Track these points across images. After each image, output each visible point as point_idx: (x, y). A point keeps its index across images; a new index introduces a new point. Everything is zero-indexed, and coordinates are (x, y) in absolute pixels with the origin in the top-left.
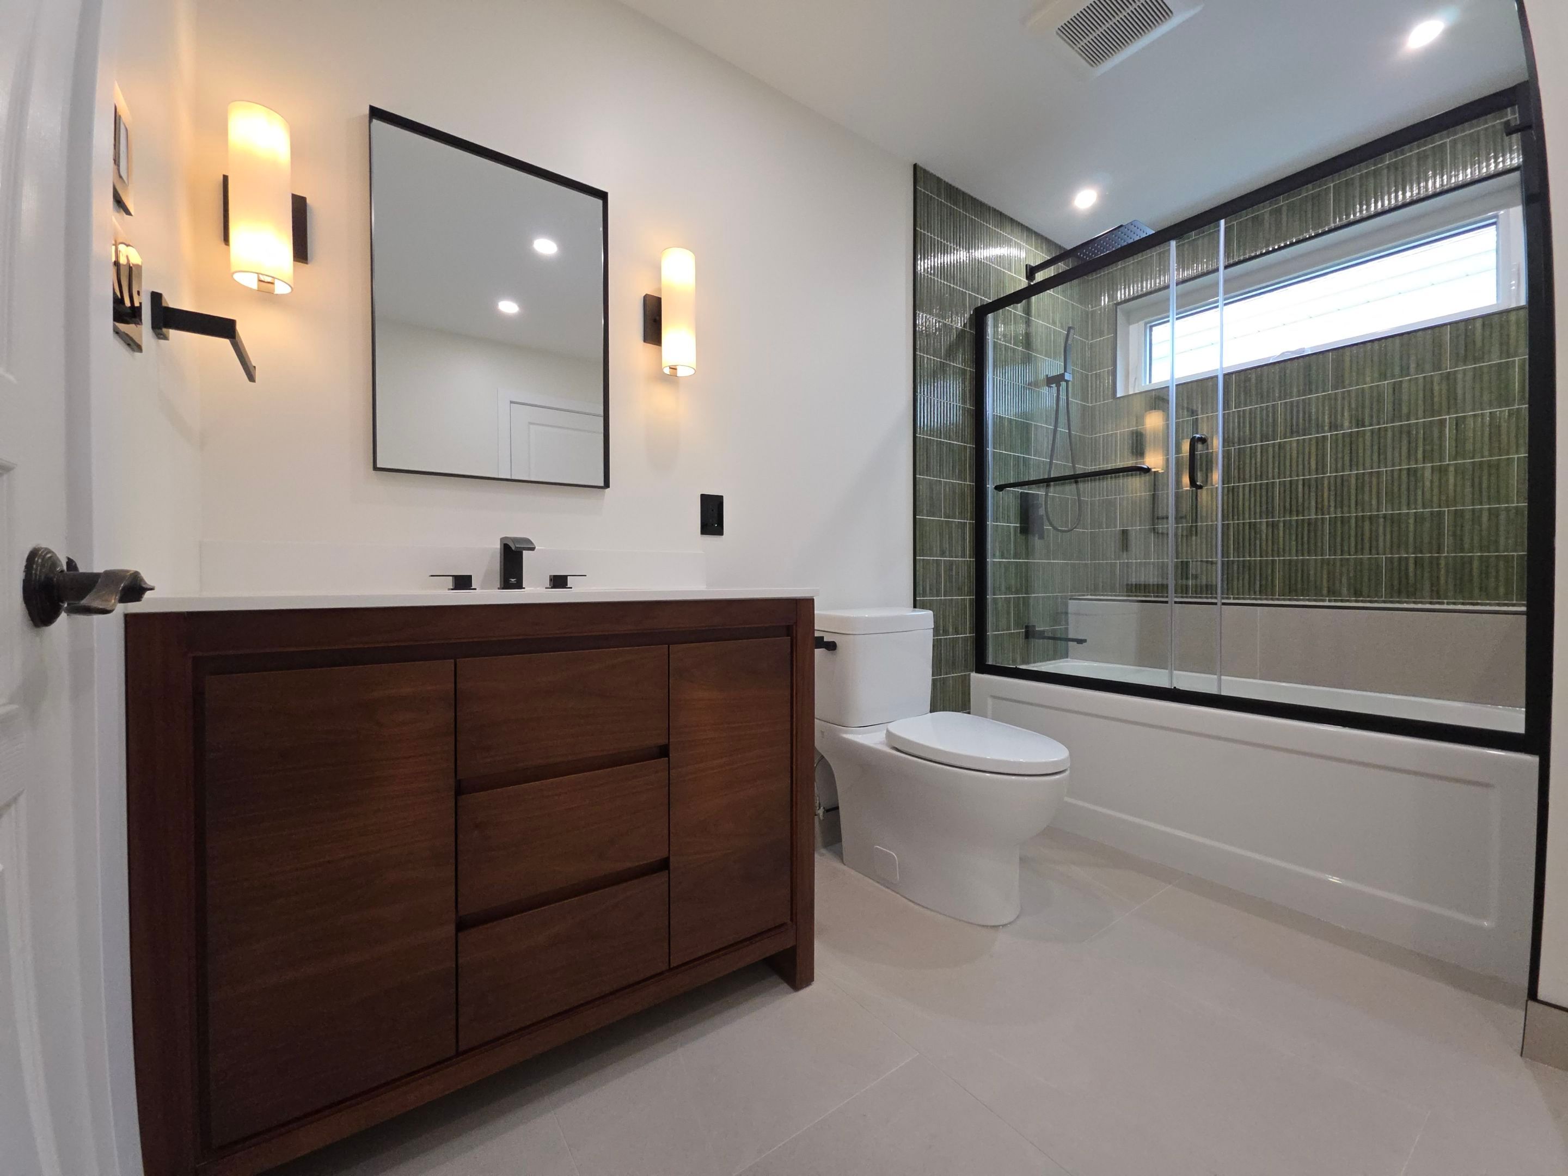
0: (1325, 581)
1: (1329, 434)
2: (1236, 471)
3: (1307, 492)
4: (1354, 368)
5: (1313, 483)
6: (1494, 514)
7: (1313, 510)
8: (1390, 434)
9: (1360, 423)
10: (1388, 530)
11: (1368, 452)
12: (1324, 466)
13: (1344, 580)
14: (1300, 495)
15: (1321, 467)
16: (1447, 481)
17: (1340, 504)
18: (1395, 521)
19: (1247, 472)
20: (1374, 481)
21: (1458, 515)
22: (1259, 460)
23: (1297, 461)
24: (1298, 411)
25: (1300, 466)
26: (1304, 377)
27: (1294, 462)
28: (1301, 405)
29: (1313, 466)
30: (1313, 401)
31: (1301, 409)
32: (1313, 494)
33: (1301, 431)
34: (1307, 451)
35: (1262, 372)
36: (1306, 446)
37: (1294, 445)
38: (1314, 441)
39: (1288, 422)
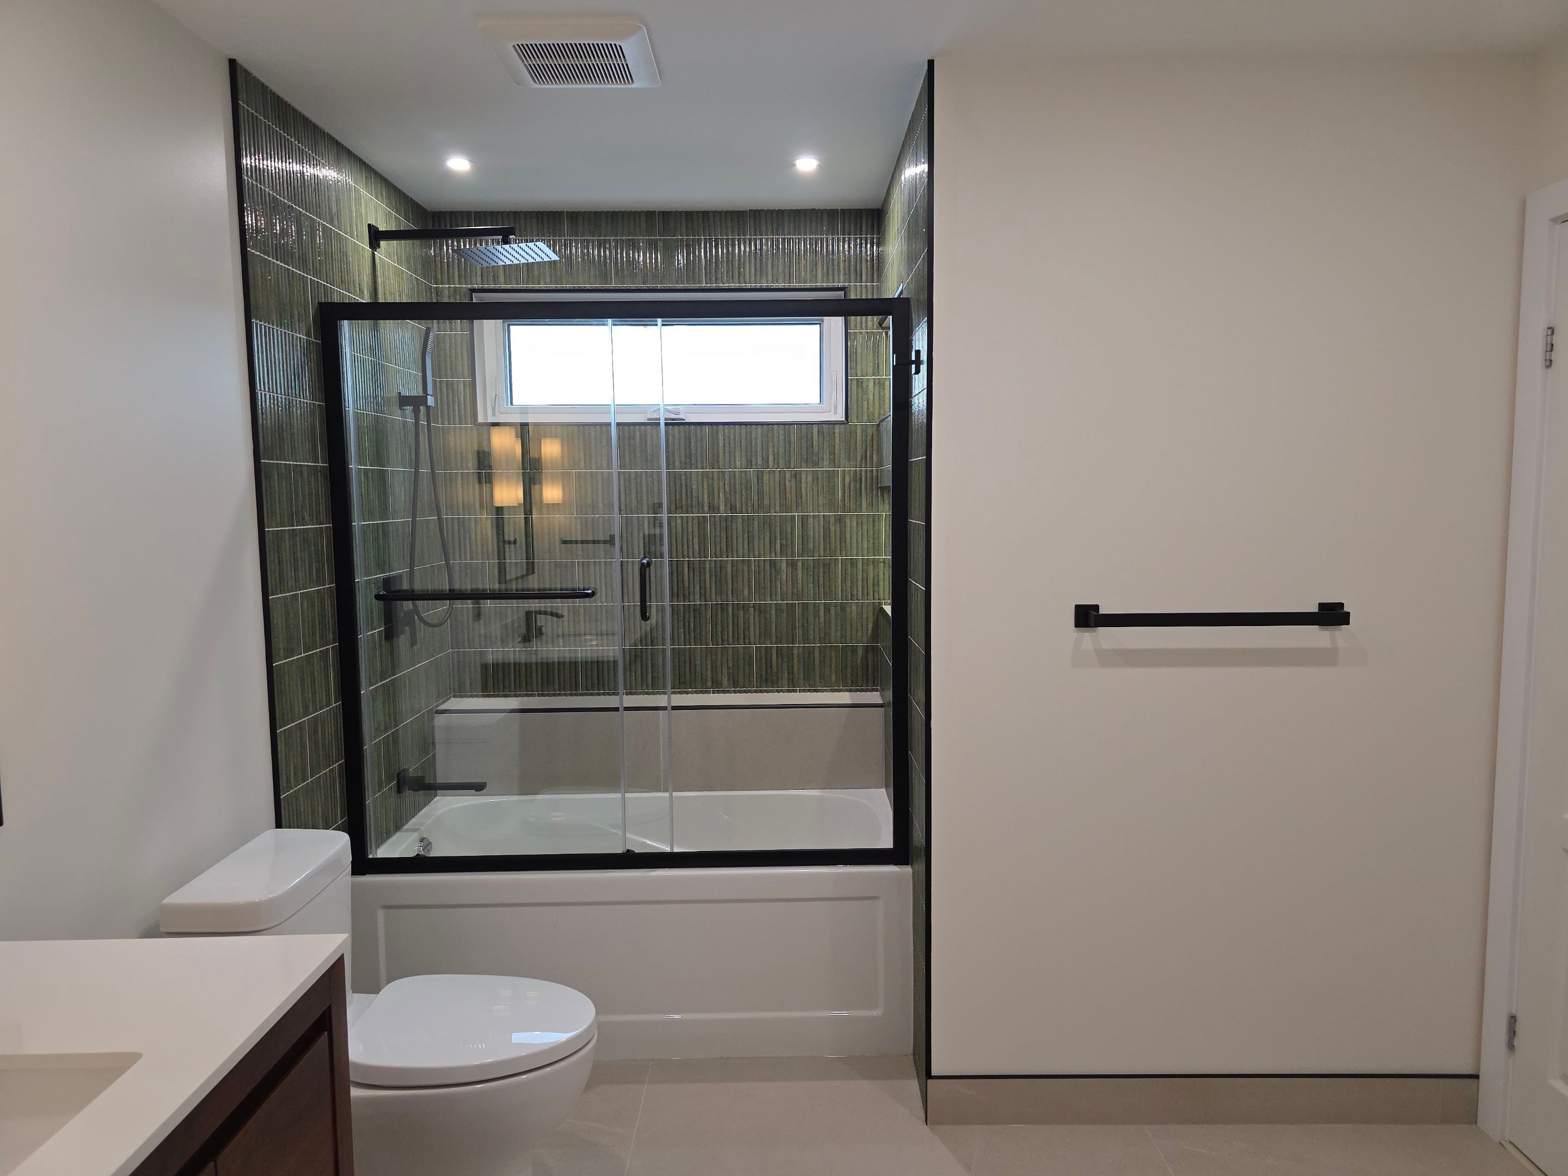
0: (709, 671)
1: (708, 515)
3: (691, 575)
4: (727, 449)
5: (697, 566)
6: (827, 608)
7: (698, 597)
8: (756, 523)
9: (733, 509)
10: (757, 621)
11: (740, 540)
12: (705, 550)
13: (725, 671)
14: (686, 578)
15: (703, 551)
16: (797, 576)
17: (719, 592)
18: (761, 610)
20: (746, 568)
21: (805, 607)
23: (682, 540)
24: (681, 484)
25: (686, 547)
26: (685, 448)
27: (680, 540)
28: (683, 478)
29: (696, 547)
30: (694, 476)
31: (684, 483)
32: (697, 578)
33: (684, 508)
34: (690, 530)
35: (645, 431)
36: (690, 525)
37: (679, 521)
38: (696, 521)
39: (673, 495)
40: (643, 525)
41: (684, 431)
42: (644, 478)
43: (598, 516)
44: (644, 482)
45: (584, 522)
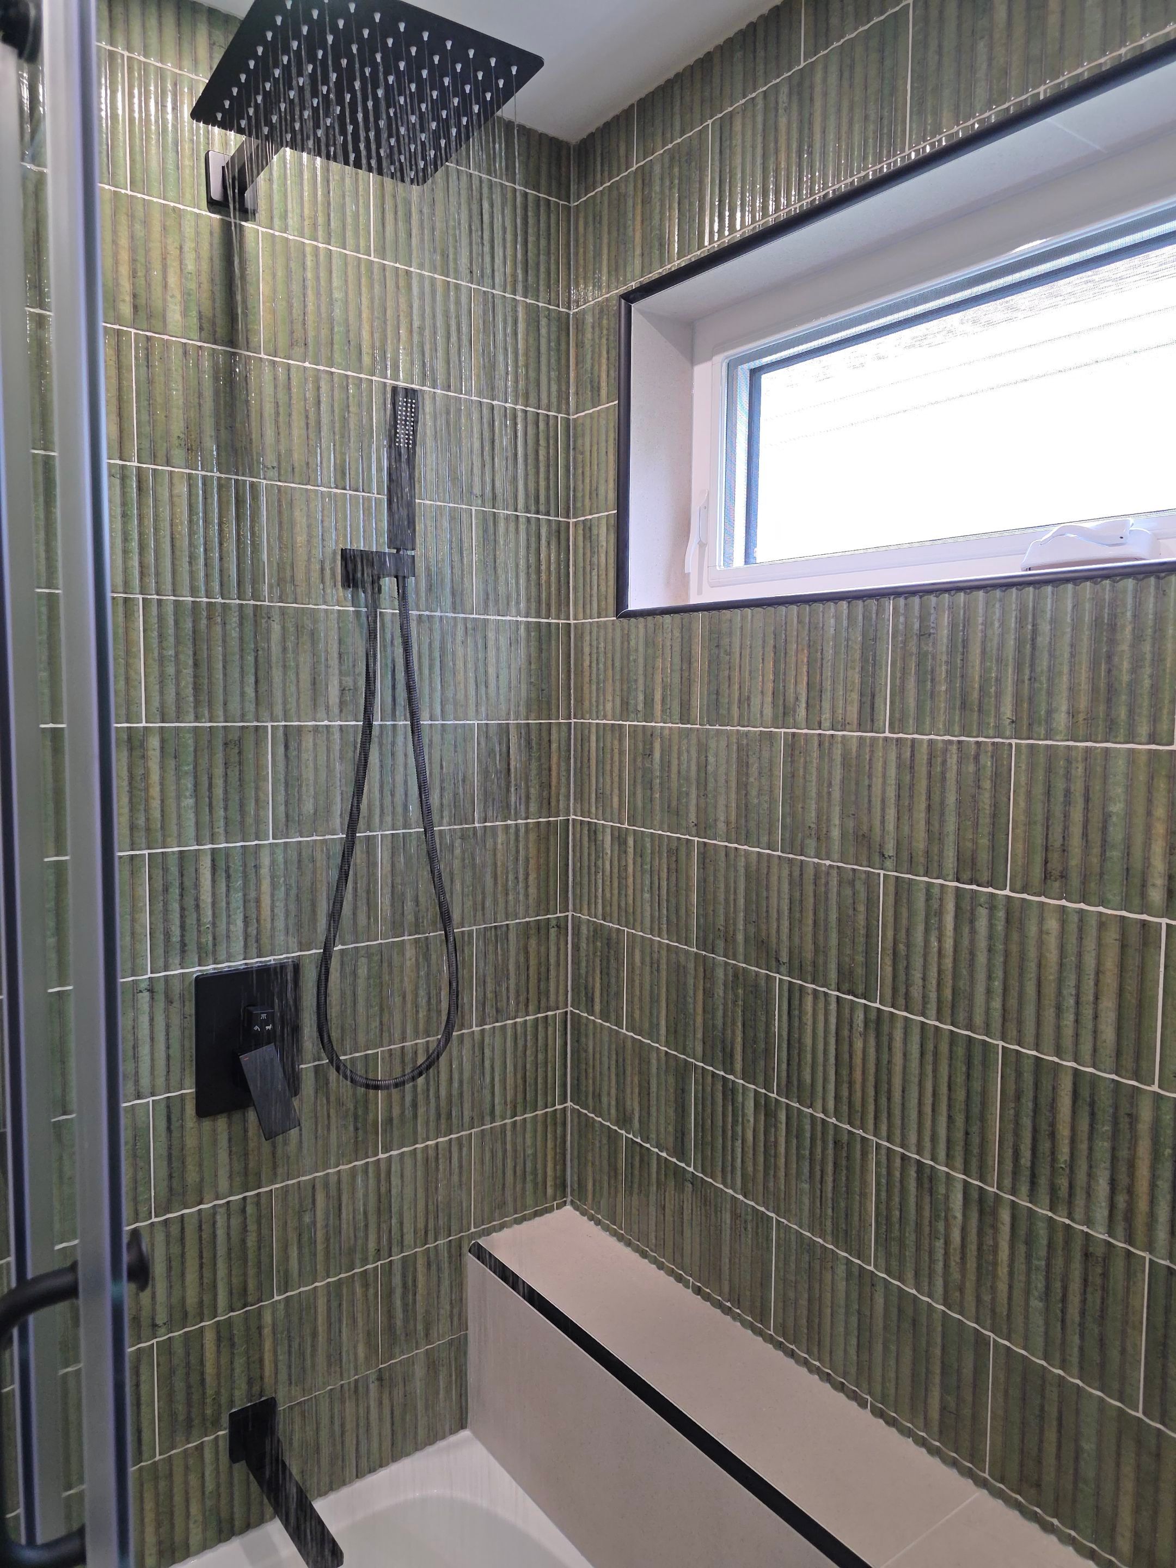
2: (888, 961)
3: (1084, 1125)
14: (1064, 1132)
19: (917, 976)
22: (949, 944)
23: (1059, 993)
24: (1068, 792)
25: (1069, 1018)
26: (1094, 665)
27: (1050, 990)
28: (1079, 770)
29: (1108, 1034)
30: (1120, 766)
31: (1078, 787)
32: (1103, 1146)
33: (1075, 880)
34: (1090, 961)
35: (967, 607)
36: (1090, 944)
37: (1052, 924)
38: (1112, 936)
39: (1039, 830)
40: (940, 913)
41: (1098, 603)
42: (953, 761)
43: (828, 863)
44: (951, 775)
45: (796, 873)
